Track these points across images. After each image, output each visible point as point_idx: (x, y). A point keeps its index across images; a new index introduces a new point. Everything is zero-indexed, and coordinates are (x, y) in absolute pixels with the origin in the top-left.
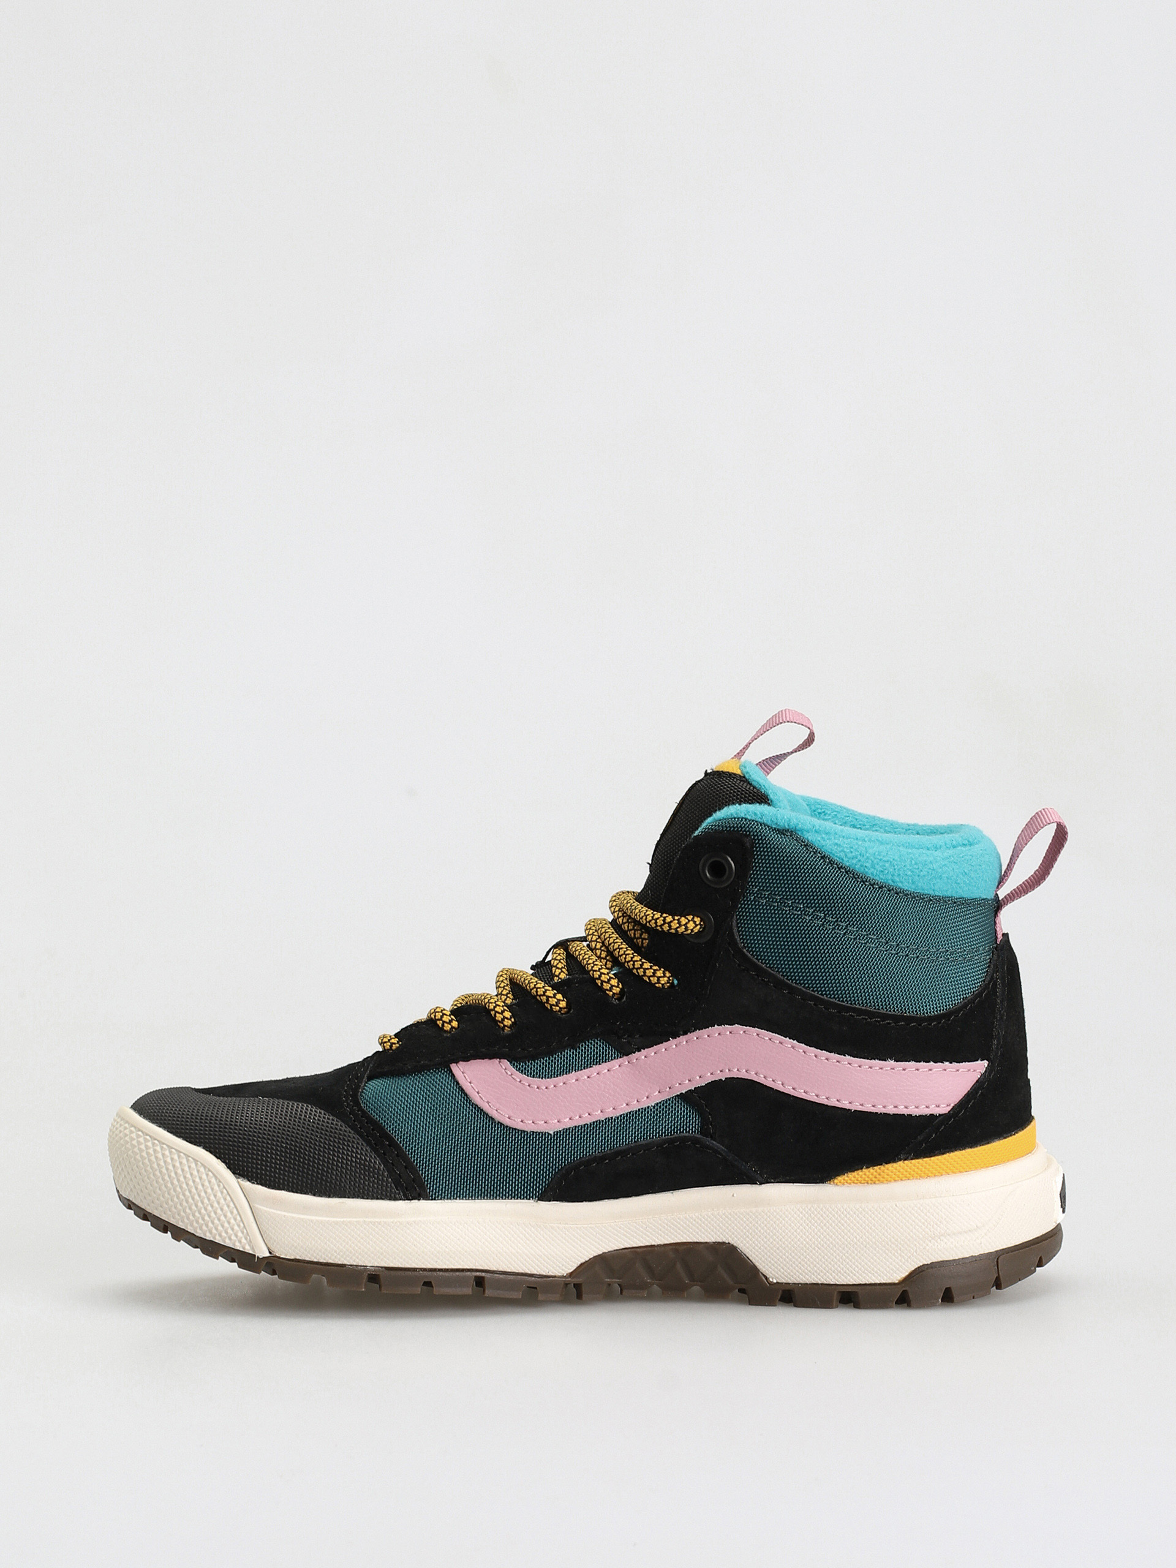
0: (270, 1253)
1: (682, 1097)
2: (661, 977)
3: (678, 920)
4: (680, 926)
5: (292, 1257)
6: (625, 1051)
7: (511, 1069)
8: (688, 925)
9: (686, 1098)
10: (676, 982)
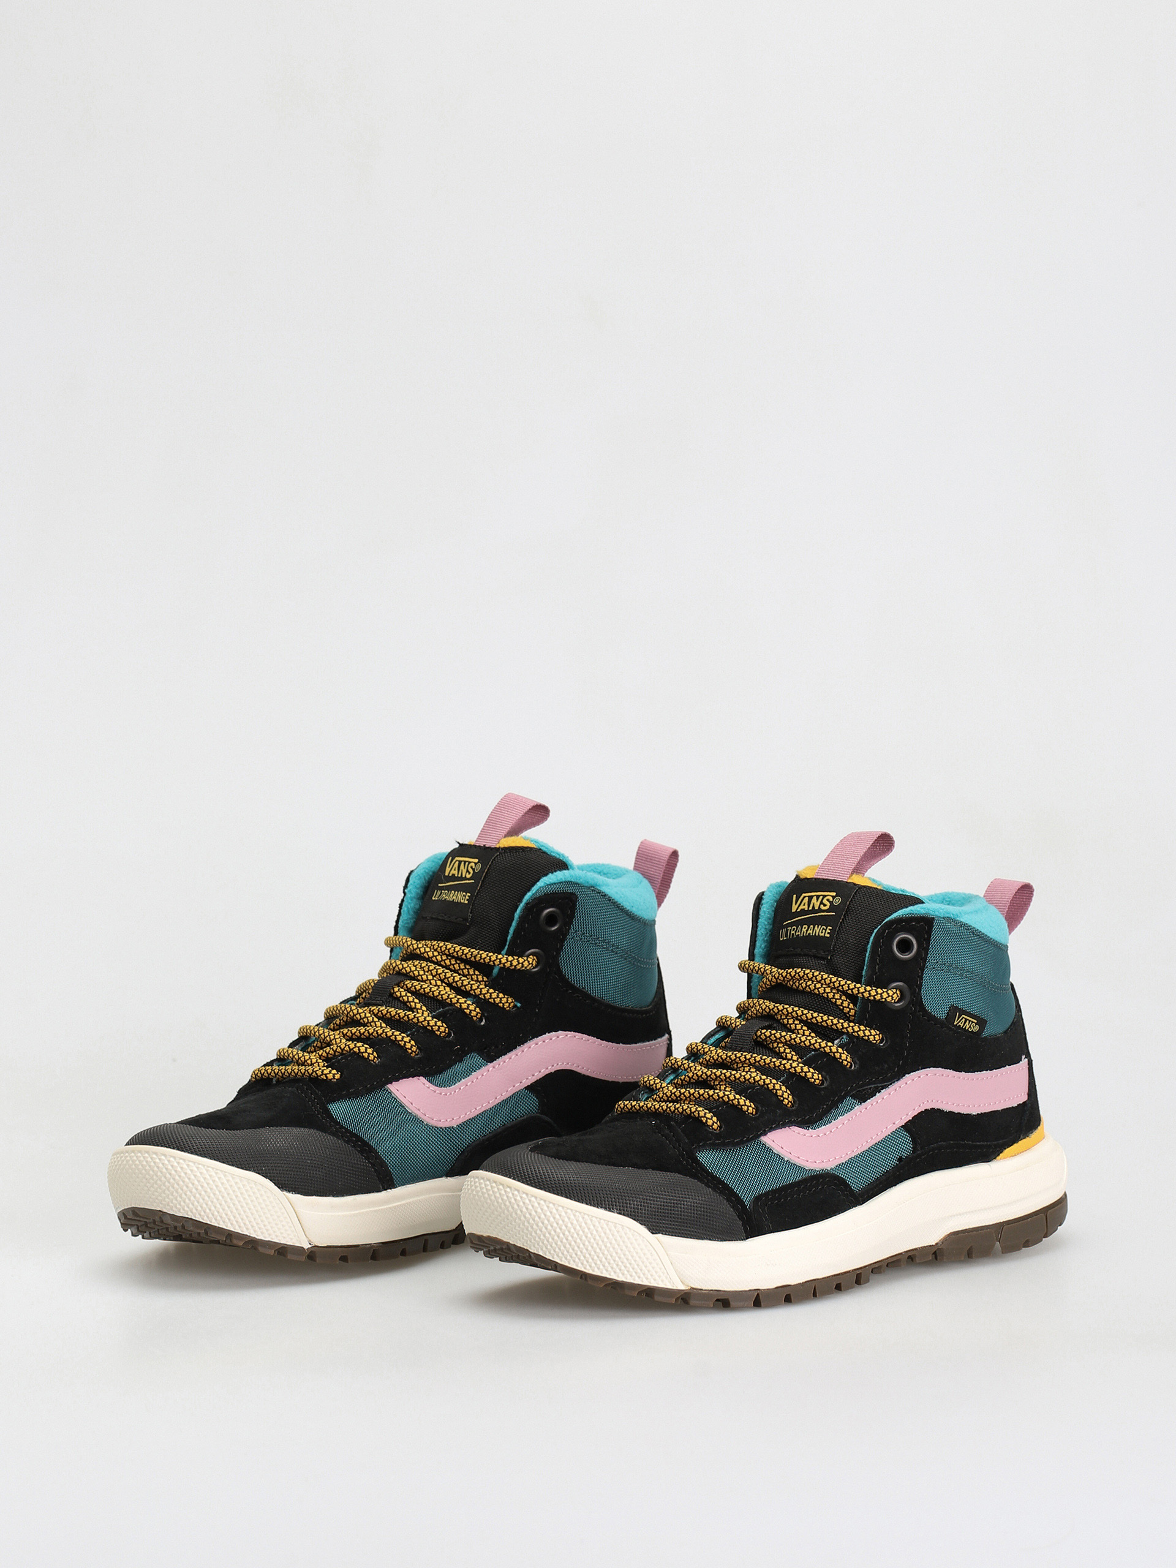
0: (310, 1244)
1: (527, 1088)
2: (505, 1001)
3: (517, 959)
4: (519, 963)
5: (325, 1245)
6: (491, 1059)
7: (428, 1084)
8: (524, 964)
9: (530, 1088)
10: (519, 1005)
